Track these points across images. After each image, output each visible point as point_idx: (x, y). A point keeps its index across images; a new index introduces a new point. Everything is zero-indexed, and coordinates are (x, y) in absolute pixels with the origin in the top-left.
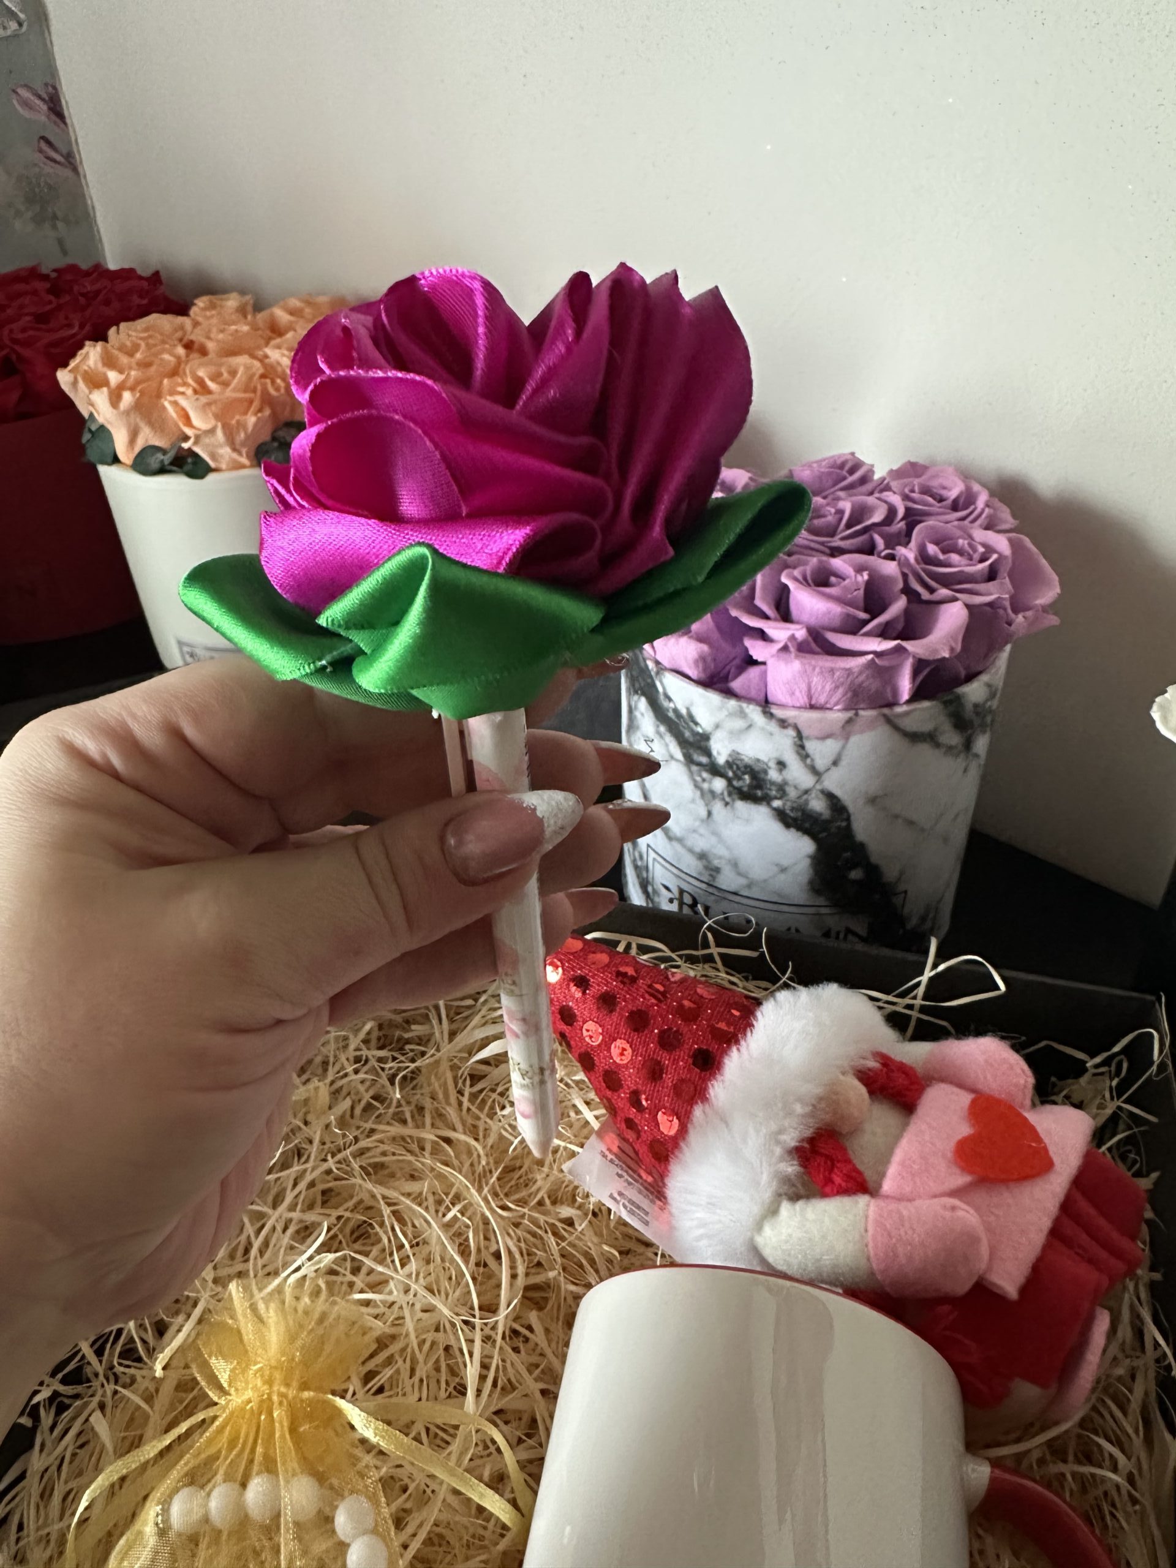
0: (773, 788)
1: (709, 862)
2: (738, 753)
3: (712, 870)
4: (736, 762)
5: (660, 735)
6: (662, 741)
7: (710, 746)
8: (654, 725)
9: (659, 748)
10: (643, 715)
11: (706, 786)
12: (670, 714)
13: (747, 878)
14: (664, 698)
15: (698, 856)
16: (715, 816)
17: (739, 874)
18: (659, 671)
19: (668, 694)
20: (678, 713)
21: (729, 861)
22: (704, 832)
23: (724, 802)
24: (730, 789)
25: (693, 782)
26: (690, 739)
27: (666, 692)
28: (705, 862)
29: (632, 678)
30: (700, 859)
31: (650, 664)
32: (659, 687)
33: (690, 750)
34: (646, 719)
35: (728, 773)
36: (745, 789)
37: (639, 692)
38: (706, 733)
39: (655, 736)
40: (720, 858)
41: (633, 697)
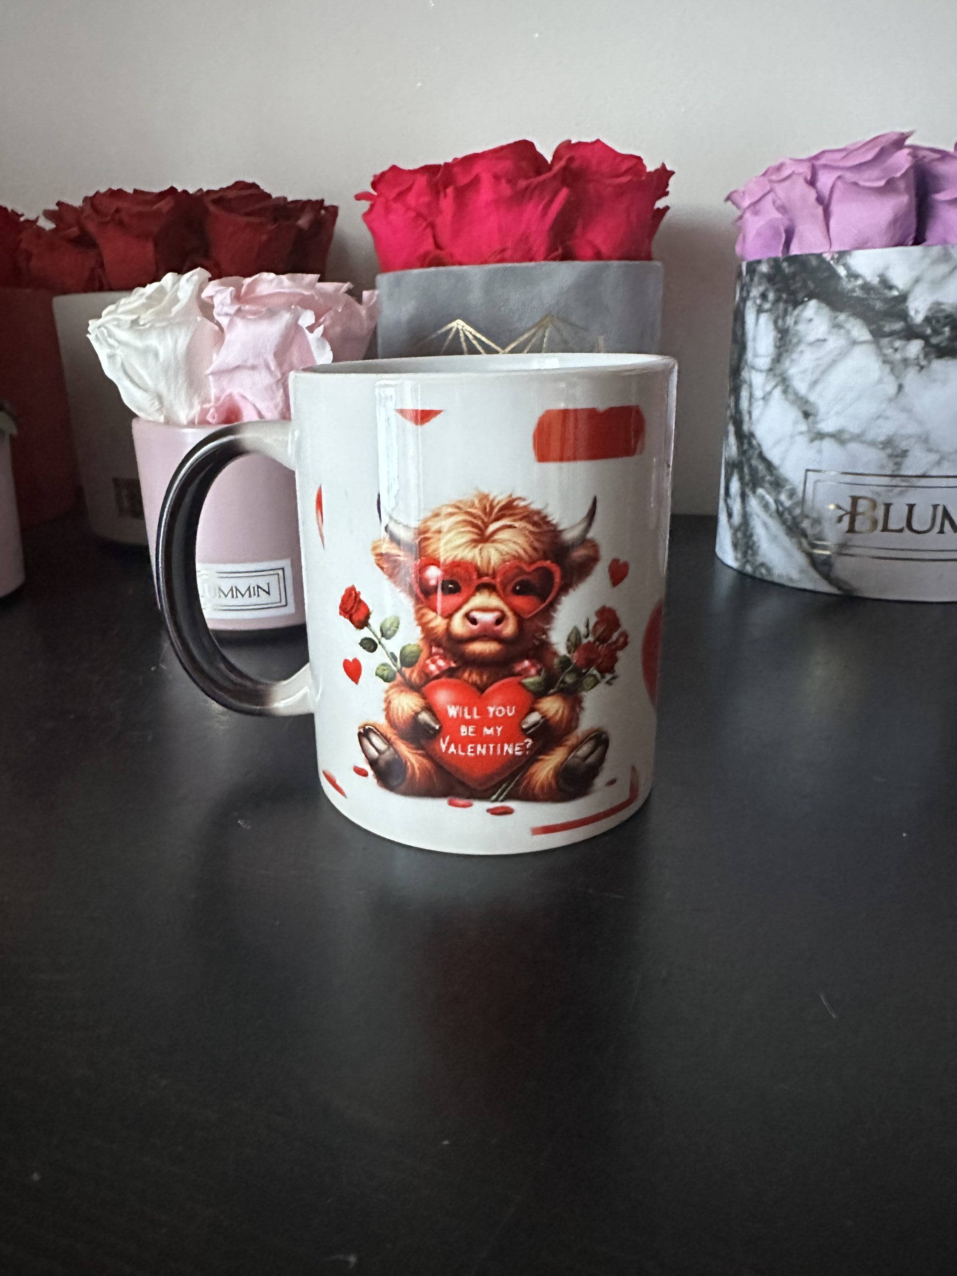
1: (894, 448)
2: (939, 304)
3: (897, 456)
4: (936, 315)
5: (838, 326)
6: (842, 331)
7: (907, 307)
8: (830, 320)
9: (835, 343)
10: (811, 320)
11: (898, 356)
12: (855, 294)
13: (937, 452)
14: (849, 281)
15: (881, 446)
16: (907, 389)
17: (930, 450)
18: (842, 255)
19: (854, 273)
20: (867, 287)
21: (920, 437)
22: (889, 413)
23: (918, 368)
24: (927, 349)
25: (881, 359)
26: (882, 309)
27: (851, 272)
28: (889, 451)
29: (792, 293)
30: (883, 448)
31: (827, 257)
32: (842, 271)
33: (882, 323)
34: (817, 321)
35: (927, 330)
36: (944, 344)
37: (806, 299)
38: (902, 293)
39: (829, 333)
40: (909, 437)
41: (791, 314)
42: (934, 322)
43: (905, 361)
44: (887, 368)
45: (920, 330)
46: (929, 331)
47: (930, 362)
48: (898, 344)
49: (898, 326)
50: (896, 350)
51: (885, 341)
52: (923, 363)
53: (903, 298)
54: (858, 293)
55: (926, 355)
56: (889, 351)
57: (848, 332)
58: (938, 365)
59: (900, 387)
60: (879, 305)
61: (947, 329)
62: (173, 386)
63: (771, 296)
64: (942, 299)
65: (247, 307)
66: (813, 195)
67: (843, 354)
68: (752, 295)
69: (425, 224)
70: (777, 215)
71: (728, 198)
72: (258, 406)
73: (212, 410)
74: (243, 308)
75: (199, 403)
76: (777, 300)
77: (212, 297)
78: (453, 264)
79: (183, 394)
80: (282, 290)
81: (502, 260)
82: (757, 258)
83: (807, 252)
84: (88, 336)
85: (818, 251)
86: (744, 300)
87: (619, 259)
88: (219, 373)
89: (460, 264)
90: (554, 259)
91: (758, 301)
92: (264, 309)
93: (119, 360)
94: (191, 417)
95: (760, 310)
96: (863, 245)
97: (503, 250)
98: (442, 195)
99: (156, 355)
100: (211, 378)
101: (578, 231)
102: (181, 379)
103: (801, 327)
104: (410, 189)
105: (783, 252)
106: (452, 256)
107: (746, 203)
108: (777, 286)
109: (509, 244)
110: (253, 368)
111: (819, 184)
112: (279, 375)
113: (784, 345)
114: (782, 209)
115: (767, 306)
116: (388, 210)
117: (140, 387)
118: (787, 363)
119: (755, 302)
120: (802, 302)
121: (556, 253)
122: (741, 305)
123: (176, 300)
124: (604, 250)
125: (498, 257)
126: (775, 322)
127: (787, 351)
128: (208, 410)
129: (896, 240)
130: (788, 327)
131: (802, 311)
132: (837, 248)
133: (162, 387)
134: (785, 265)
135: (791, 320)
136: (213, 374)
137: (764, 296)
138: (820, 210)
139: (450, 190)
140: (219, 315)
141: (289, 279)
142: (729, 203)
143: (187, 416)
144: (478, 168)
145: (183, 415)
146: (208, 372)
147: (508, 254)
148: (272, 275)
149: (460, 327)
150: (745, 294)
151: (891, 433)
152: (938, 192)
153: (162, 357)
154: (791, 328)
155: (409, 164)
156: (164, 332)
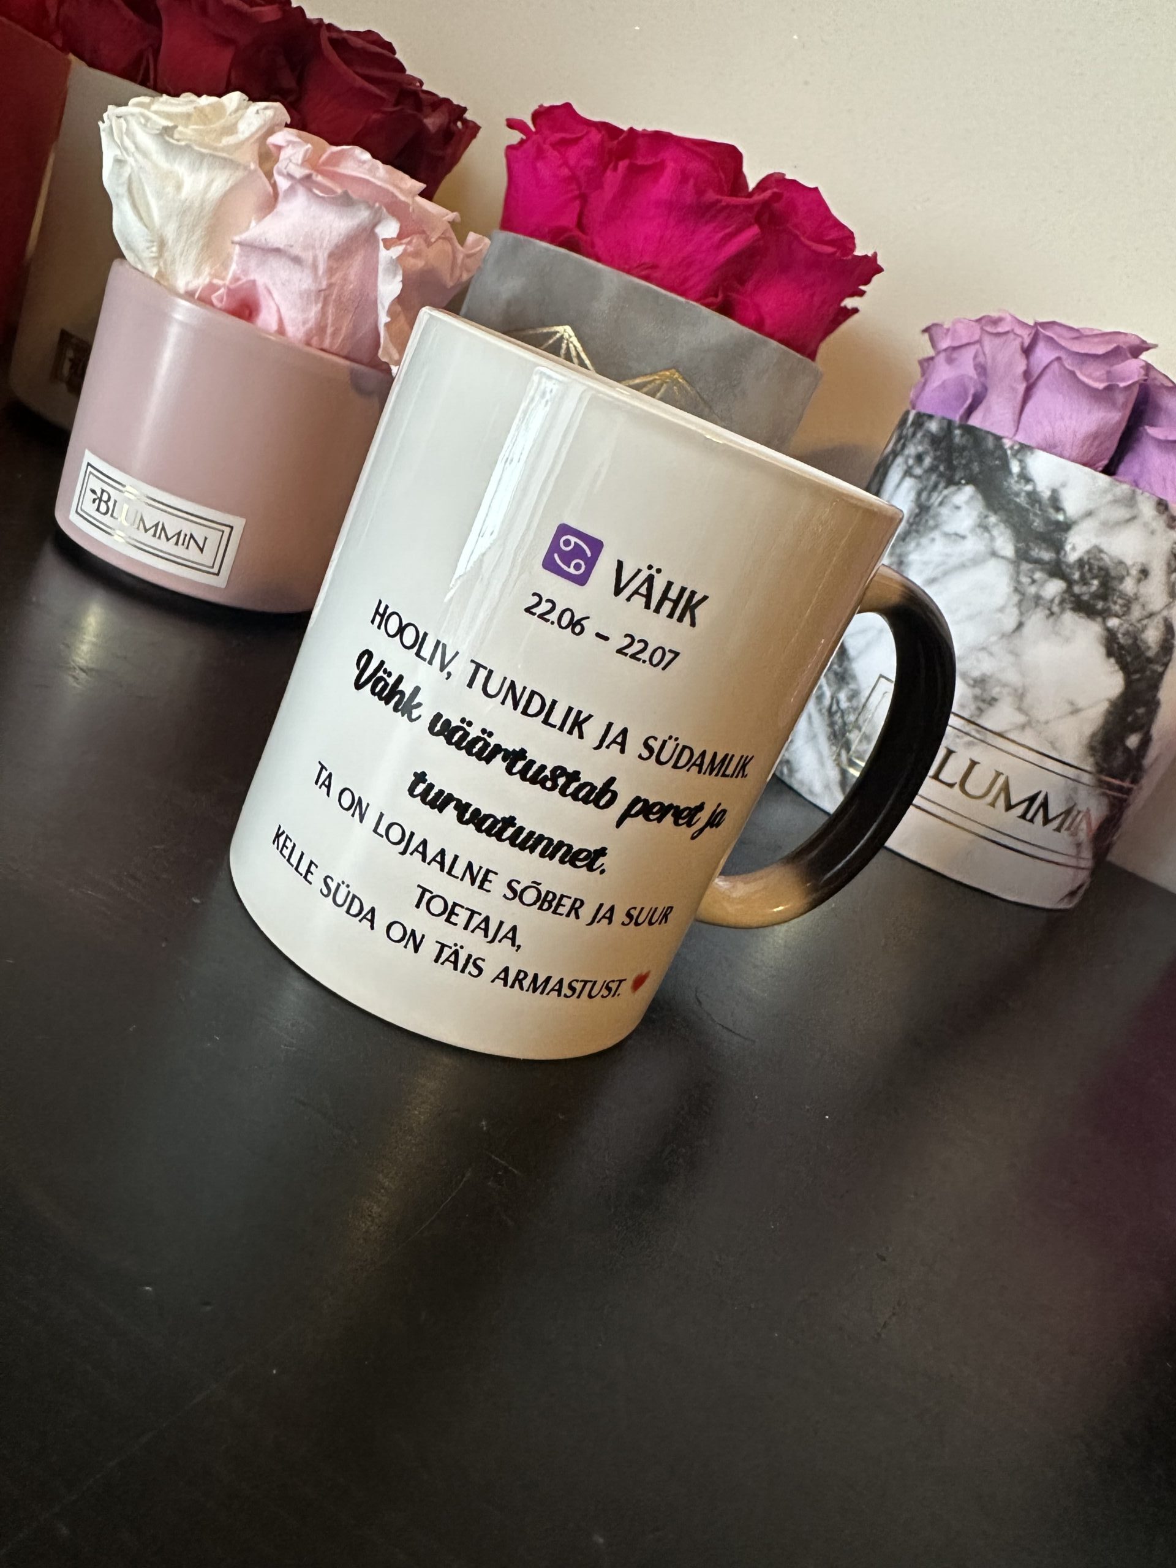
0: (1120, 601)
1: (984, 690)
2: (1101, 551)
3: (983, 701)
4: (1092, 561)
5: (986, 528)
6: (986, 535)
7: (1066, 538)
8: (979, 517)
9: (973, 545)
10: (958, 508)
11: (1033, 590)
12: (1018, 500)
13: (1027, 715)
14: (1017, 482)
15: (972, 682)
16: (1027, 630)
17: (1020, 709)
18: (1024, 448)
19: (1029, 475)
20: (1033, 497)
21: (1016, 690)
22: (995, 649)
23: (1047, 612)
24: (1066, 596)
25: (1013, 584)
26: (1038, 530)
27: (1024, 471)
28: (978, 691)
29: (951, 468)
30: (974, 686)
31: (1007, 443)
32: (1015, 468)
33: (1031, 544)
34: (964, 512)
35: (1074, 574)
36: (1085, 598)
37: (963, 482)
38: (1068, 521)
39: (973, 531)
40: (1005, 685)
41: (941, 492)
42: (1087, 567)
43: (1038, 598)
44: (1016, 598)
45: (1068, 570)
46: (1076, 576)
47: (1063, 611)
48: (1038, 575)
49: (1047, 556)
50: (1034, 582)
51: (1025, 566)
52: (1056, 609)
53: (1066, 527)
54: (1022, 500)
55: (1062, 602)
56: (1025, 580)
57: (992, 539)
58: (1069, 618)
59: (1020, 625)
60: (1037, 524)
61: (1096, 582)
62: (185, 236)
63: (928, 461)
64: (1104, 547)
65: (319, 178)
66: (1021, 366)
67: (976, 561)
68: (906, 452)
69: (577, 193)
70: (972, 372)
71: (927, 330)
72: (283, 311)
73: (222, 291)
74: (314, 177)
75: (210, 274)
76: (933, 469)
77: (279, 148)
78: (589, 256)
79: (193, 255)
80: (372, 180)
81: (647, 278)
82: (929, 412)
83: (988, 429)
84: (100, 123)
85: (999, 433)
86: (895, 454)
87: (781, 341)
88: (250, 247)
89: (599, 260)
90: (708, 305)
91: (911, 462)
92: (339, 191)
93: (127, 171)
94: (191, 287)
95: (908, 473)
96: (1050, 448)
97: (654, 267)
98: (611, 166)
99: (179, 187)
100: (237, 249)
101: (749, 286)
102: (199, 232)
103: (945, 511)
104: (576, 141)
105: (961, 418)
106: (593, 245)
107: (944, 344)
108: (939, 453)
109: (665, 262)
110: (297, 260)
111: (1033, 359)
112: (324, 285)
113: (918, 524)
114: (982, 369)
115: (918, 471)
116: (540, 154)
117: (141, 219)
118: (913, 545)
119: (906, 462)
120: (958, 483)
121: (711, 299)
122: (891, 458)
123: (231, 130)
124: (768, 322)
125: (643, 273)
126: (919, 494)
127: (917, 531)
128: (217, 288)
129: (1085, 460)
130: (932, 504)
131: (954, 493)
132: (1020, 438)
133: (170, 232)
134: (957, 432)
135: (939, 496)
136: (240, 244)
137: (919, 458)
138: (1022, 387)
139: (623, 165)
140: (280, 173)
141: (387, 172)
142: (926, 336)
143: (187, 284)
144: (667, 155)
145: (185, 279)
146: (237, 239)
147: (657, 274)
148: (366, 156)
149: (566, 336)
150: (899, 446)
151: (988, 674)
152: (1152, 425)
153: (184, 194)
154: (932, 508)
155: (589, 110)
156: (201, 163)
